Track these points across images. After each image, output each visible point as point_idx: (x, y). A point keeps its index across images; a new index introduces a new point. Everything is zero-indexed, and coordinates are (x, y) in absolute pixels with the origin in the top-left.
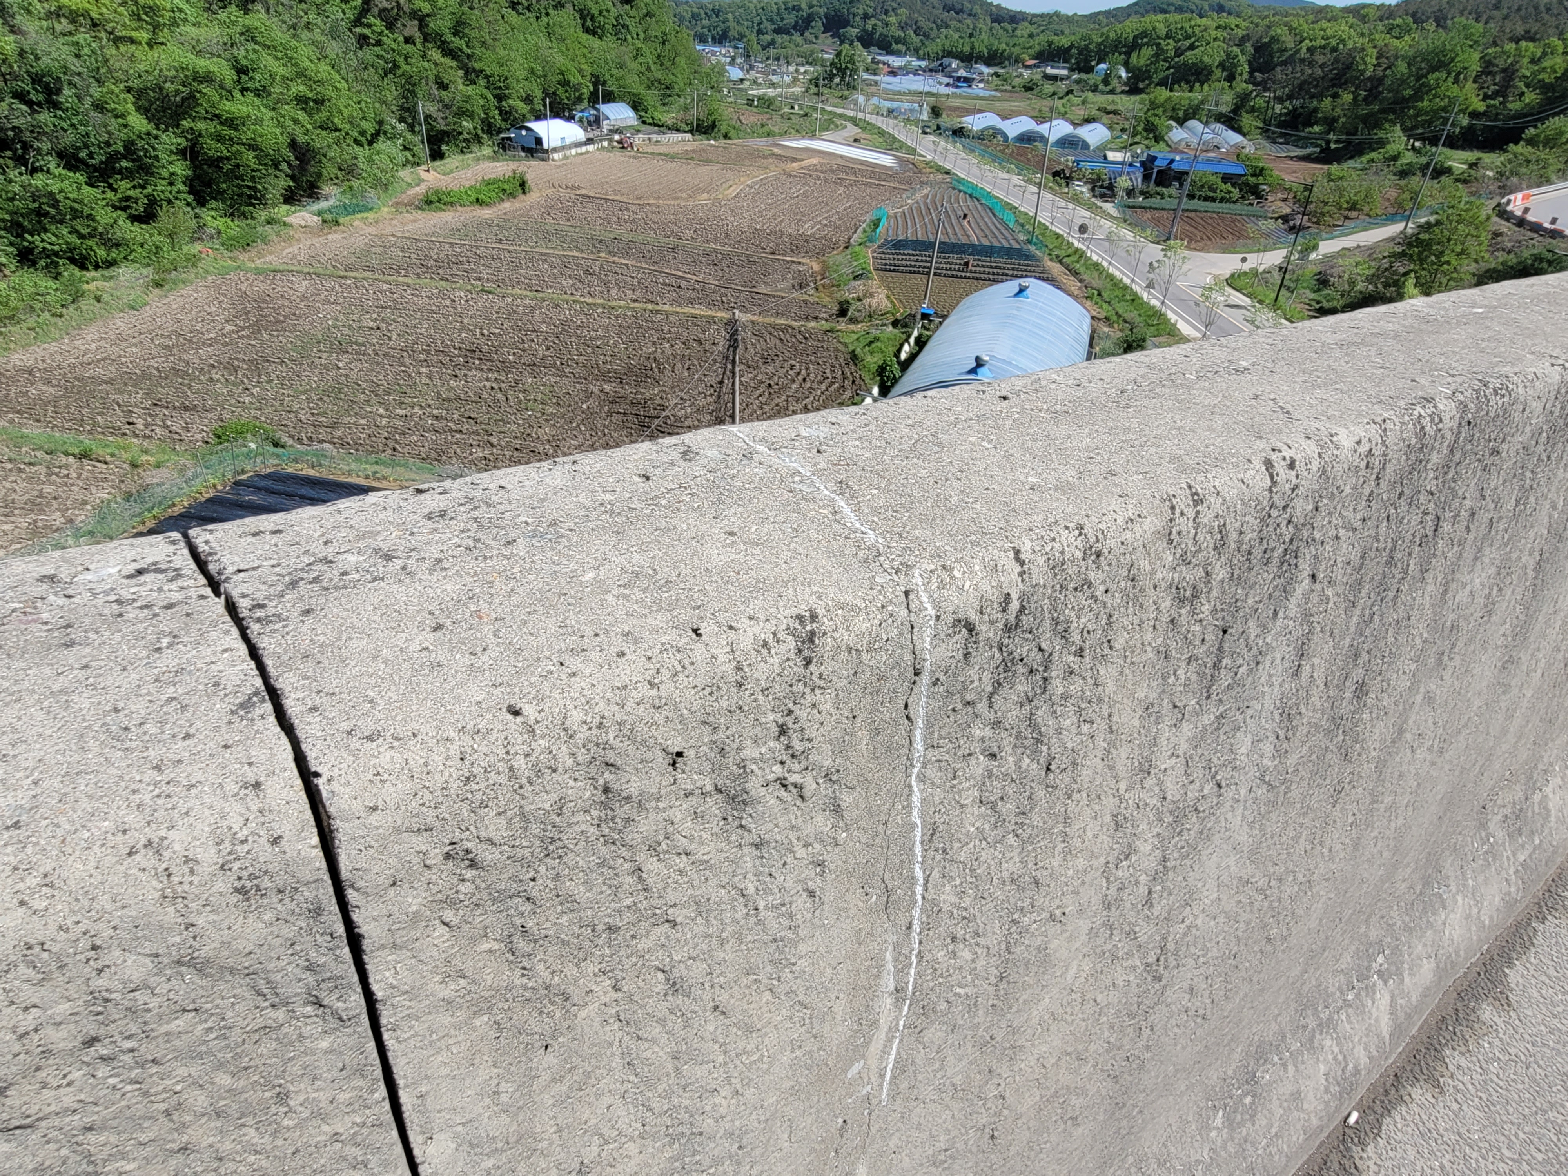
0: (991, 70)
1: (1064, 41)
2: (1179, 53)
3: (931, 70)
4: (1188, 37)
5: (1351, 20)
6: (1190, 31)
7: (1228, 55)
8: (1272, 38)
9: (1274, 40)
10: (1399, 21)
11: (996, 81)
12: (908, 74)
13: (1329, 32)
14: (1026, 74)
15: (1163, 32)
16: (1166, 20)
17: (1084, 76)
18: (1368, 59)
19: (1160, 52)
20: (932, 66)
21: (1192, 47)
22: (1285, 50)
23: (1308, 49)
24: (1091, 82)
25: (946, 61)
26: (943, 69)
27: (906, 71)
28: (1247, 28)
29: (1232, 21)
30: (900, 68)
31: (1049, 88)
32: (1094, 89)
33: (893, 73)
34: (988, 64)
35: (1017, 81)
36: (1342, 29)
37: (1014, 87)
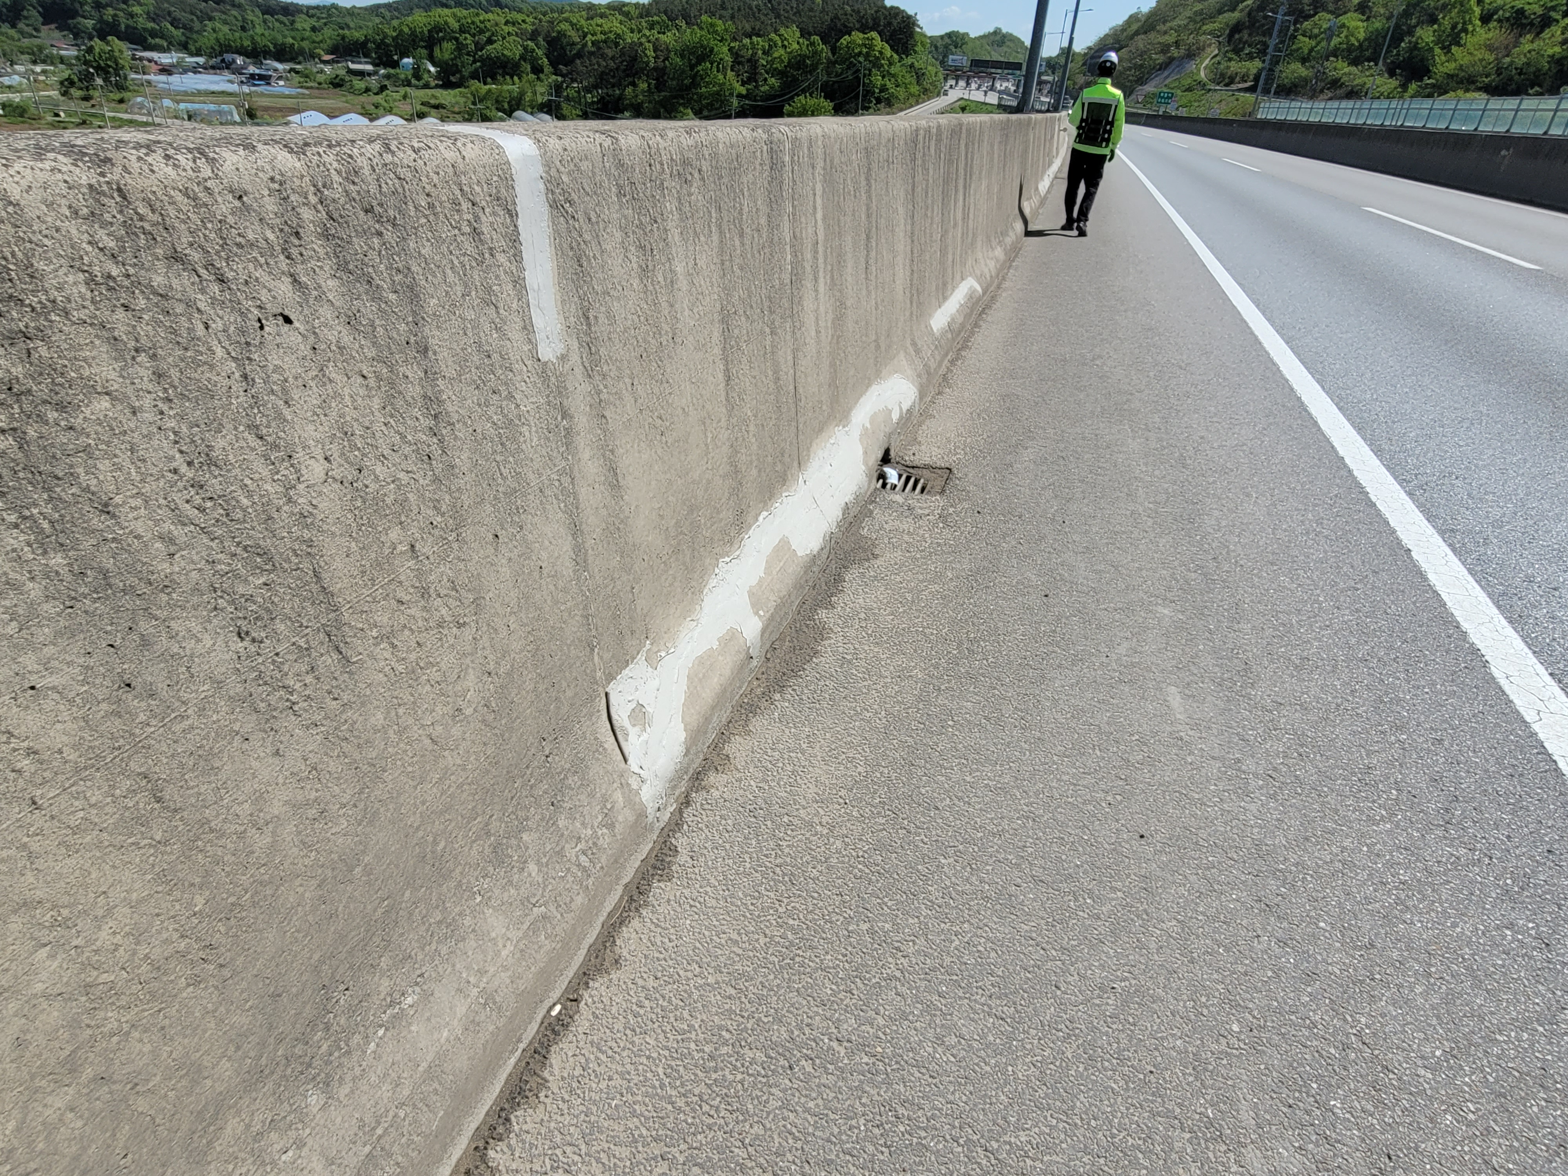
0: (287, 66)
1: (358, 35)
2: (479, 47)
3: (213, 67)
4: (481, 32)
5: (620, 17)
6: (482, 26)
7: (525, 48)
8: (559, 32)
9: (562, 34)
10: (656, 18)
11: (297, 78)
12: (185, 71)
13: (606, 28)
14: (327, 69)
15: (456, 26)
16: (454, 15)
17: (392, 71)
18: (647, 52)
19: (460, 47)
20: (213, 61)
21: (490, 41)
22: (574, 44)
23: (593, 43)
24: (403, 76)
25: (228, 57)
26: (228, 66)
27: (181, 68)
28: (533, 24)
29: (519, 17)
30: (172, 65)
31: (359, 84)
32: (408, 84)
33: (166, 70)
34: (280, 61)
35: (321, 77)
36: (615, 24)
37: (320, 84)
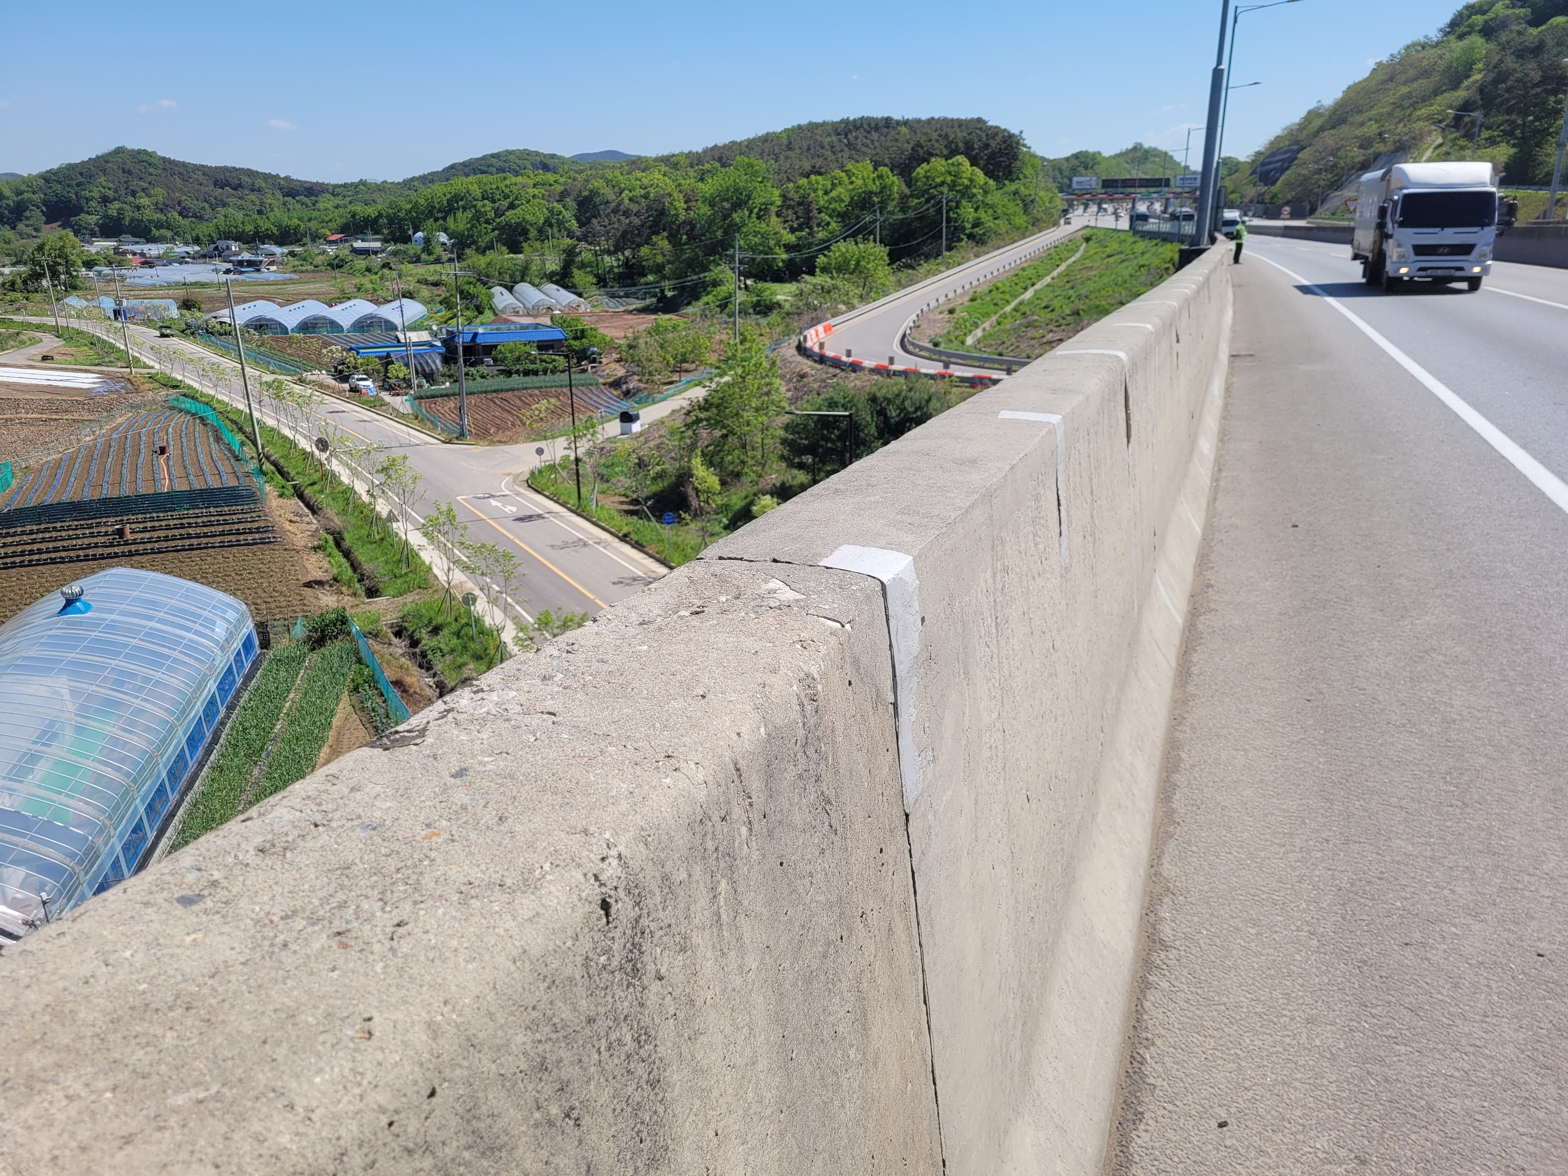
0: (285, 250)
1: (371, 211)
2: (499, 213)
3: (204, 256)
4: (506, 197)
5: (664, 169)
6: (507, 191)
7: (551, 211)
8: (592, 191)
9: (594, 193)
10: (707, 166)
11: (293, 261)
12: (170, 263)
13: (645, 181)
14: (331, 250)
15: (478, 193)
16: (480, 182)
17: (401, 247)
18: (676, 203)
19: (478, 216)
20: (205, 250)
21: (512, 206)
22: (608, 202)
23: (631, 200)
24: (412, 252)
25: (222, 244)
26: (219, 253)
27: (167, 260)
28: (565, 184)
29: (550, 177)
30: (159, 257)
31: (361, 263)
32: (417, 260)
33: (148, 263)
34: (281, 244)
35: (319, 260)
36: (656, 177)
37: (316, 266)
